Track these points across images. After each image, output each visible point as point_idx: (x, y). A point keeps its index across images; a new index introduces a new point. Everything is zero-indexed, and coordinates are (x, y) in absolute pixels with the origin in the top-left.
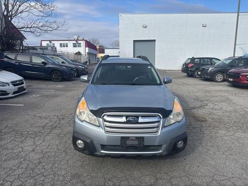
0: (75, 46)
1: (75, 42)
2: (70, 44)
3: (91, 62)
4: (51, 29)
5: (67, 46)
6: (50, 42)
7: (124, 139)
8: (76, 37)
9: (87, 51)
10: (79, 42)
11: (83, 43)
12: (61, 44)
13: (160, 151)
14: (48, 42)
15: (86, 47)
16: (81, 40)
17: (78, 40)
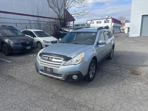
0: (105, 22)
1: (106, 20)
2: (103, 21)
3: (114, 32)
4: (85, 14)
5: (101, 23)
6: (92, 21)
7: (46, 68)
8: (107, 17)
9: (113, 25)
10: (108, 19)
11: (110, 20)
12: (97, 22)
13: (61, 78)
14: (91, 21)
15: (112, 22)
16: (110, 18)
17: (108, 18)
